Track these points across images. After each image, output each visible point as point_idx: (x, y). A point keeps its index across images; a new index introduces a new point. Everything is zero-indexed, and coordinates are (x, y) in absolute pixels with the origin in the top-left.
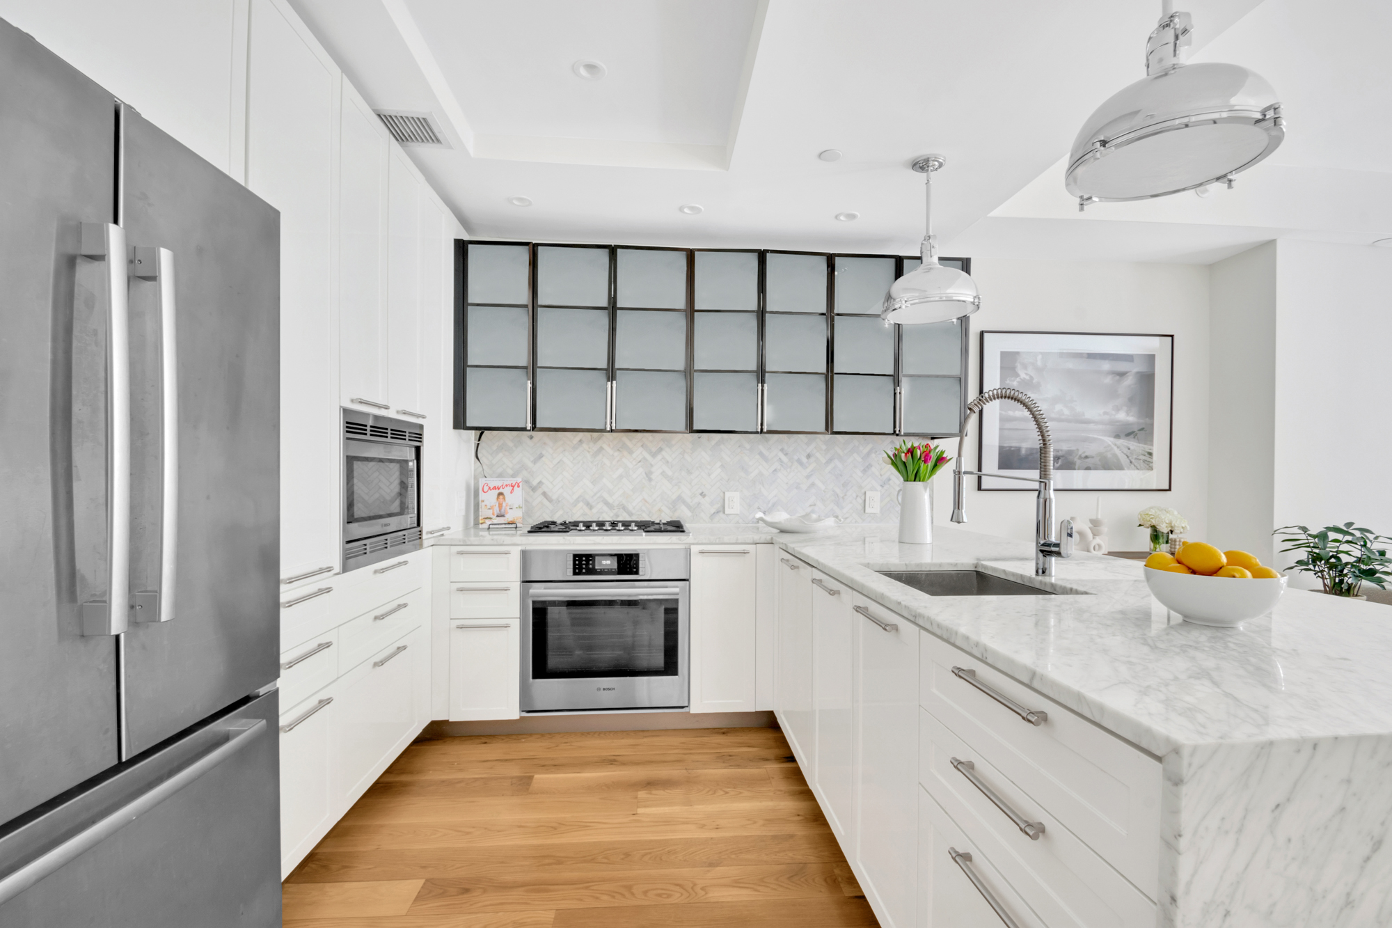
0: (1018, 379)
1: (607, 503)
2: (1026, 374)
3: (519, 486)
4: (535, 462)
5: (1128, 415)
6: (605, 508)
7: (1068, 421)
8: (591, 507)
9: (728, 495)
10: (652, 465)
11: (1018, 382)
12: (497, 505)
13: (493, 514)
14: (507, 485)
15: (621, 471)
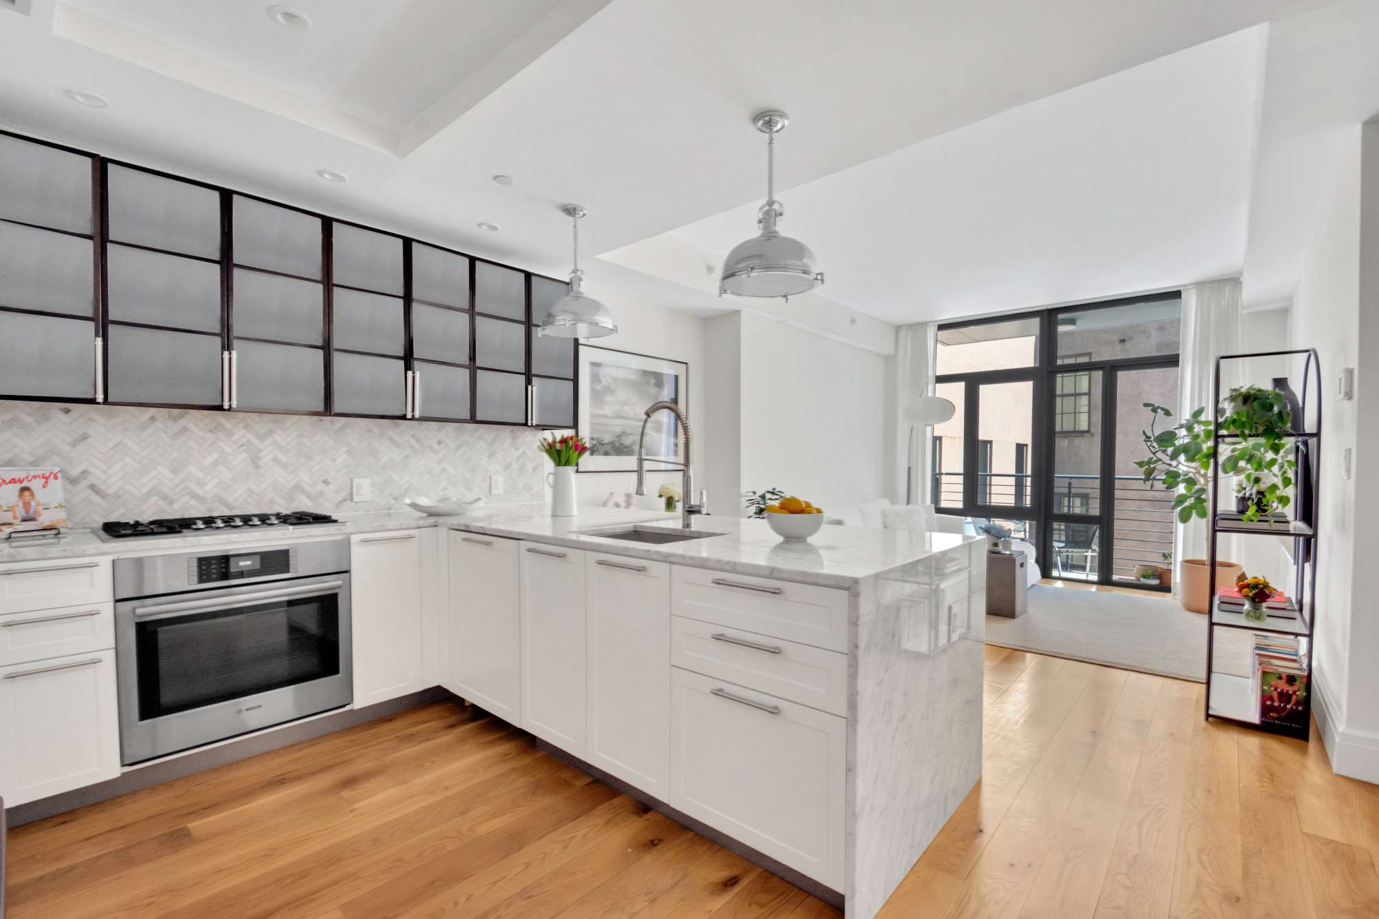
1: (195, 496)
2: (607, 381)
3: (56, 478)
4: (74, 444)
6: (193, 502)
8: (171, 503)
9: (356, 481)
10: (260, 451)
11: (602, 387)
12: (21, 505)
13: (15, 518)
14: (35, 477)
15: (214, 456)
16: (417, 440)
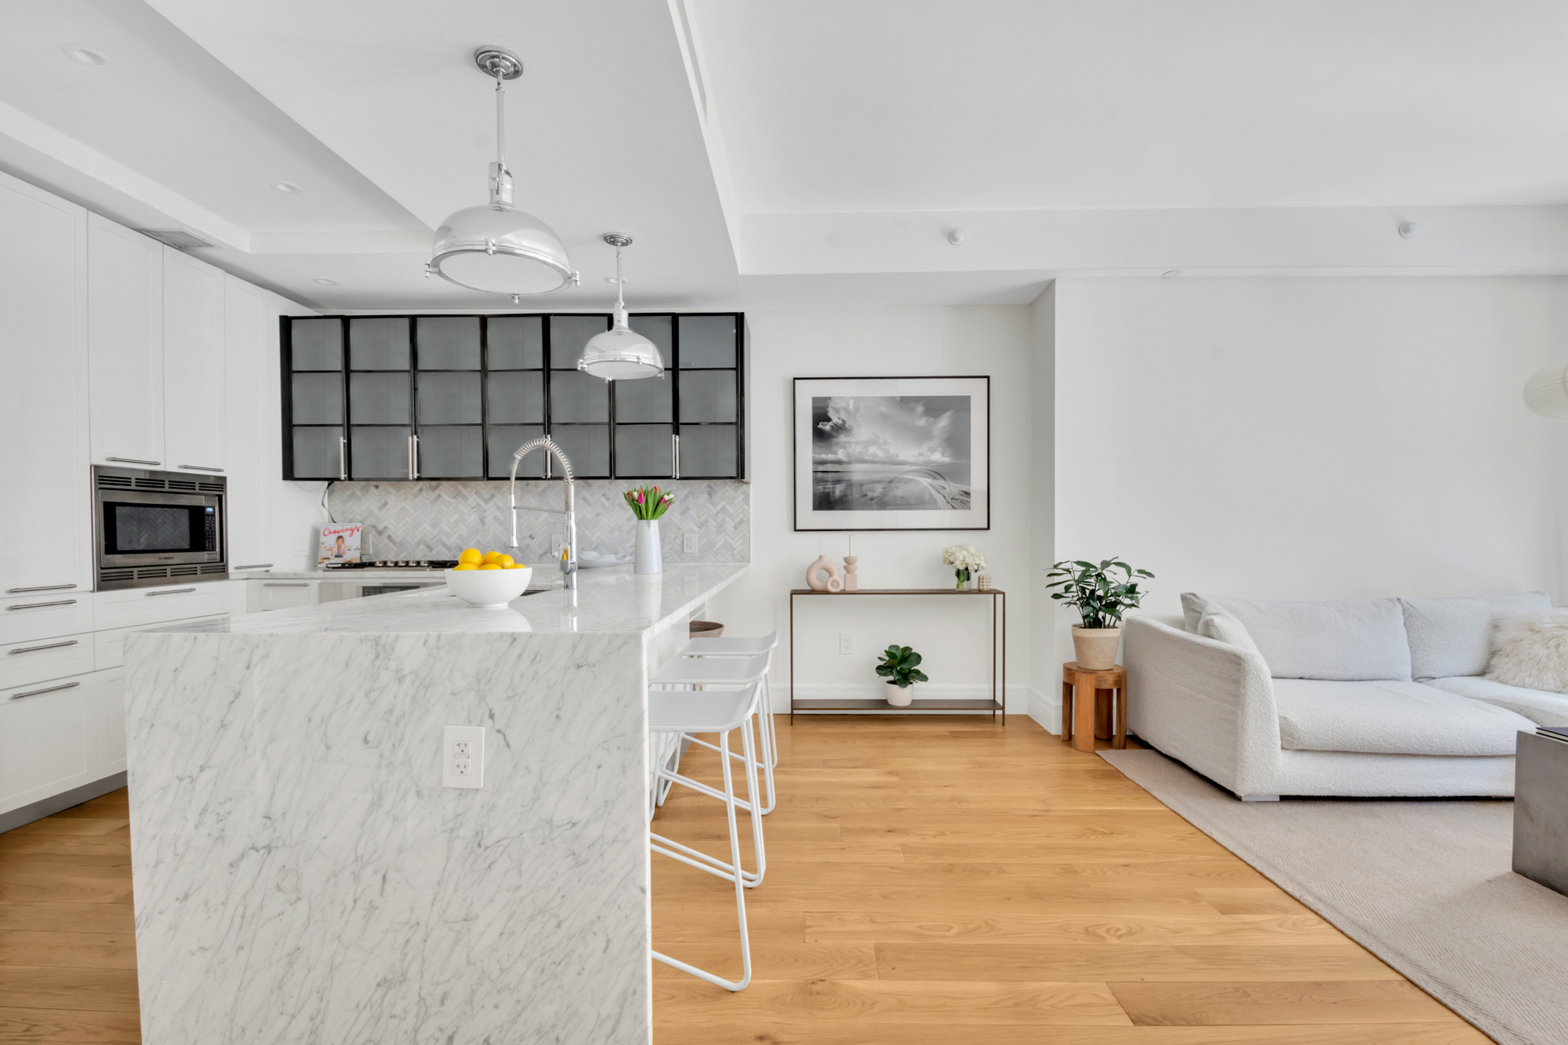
0: (830, 423)
1: (445, 545)
2: (839, 418)
3: (358, 530)
4: (380, 509)
5: (943, 455)
6: (444, 550)
7: (883, 463)
8: (431, 550)
9: (554, 537)
10: (485, 511)
11: (832, 426)
12: (336, 547)
13: (332, 555)
14: (347, 530)
15: (457, 516)
16: (608, 499)
